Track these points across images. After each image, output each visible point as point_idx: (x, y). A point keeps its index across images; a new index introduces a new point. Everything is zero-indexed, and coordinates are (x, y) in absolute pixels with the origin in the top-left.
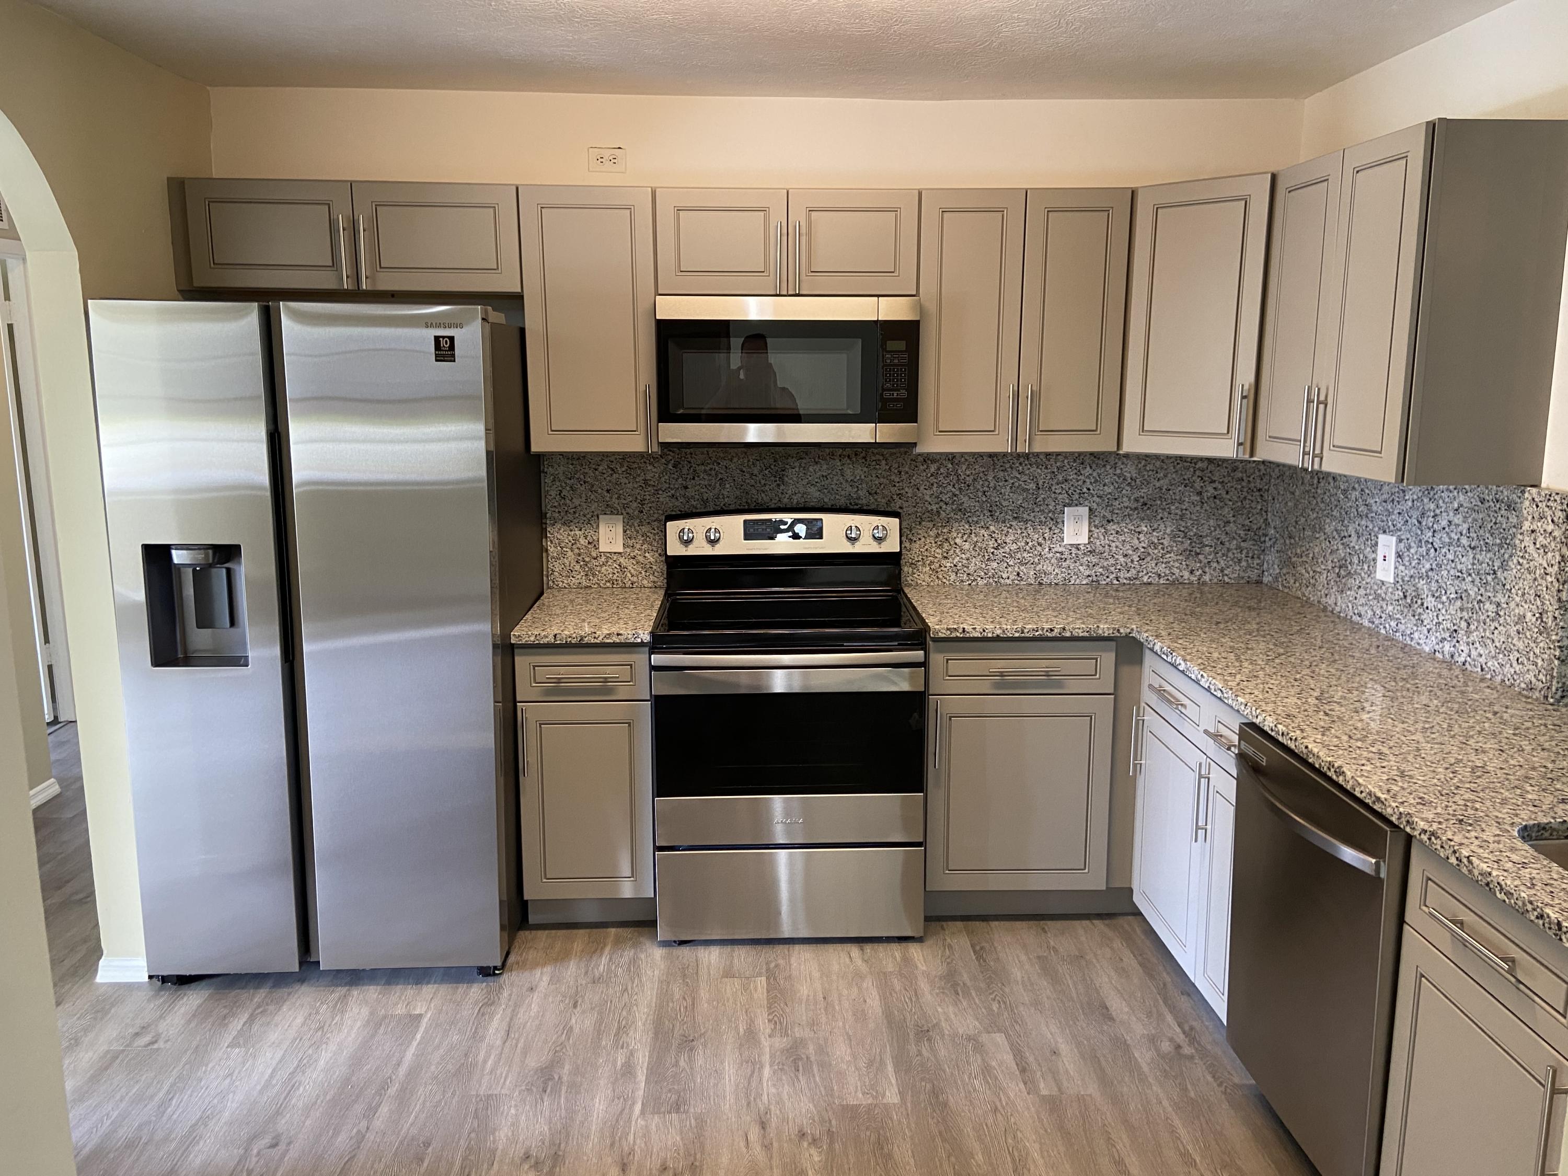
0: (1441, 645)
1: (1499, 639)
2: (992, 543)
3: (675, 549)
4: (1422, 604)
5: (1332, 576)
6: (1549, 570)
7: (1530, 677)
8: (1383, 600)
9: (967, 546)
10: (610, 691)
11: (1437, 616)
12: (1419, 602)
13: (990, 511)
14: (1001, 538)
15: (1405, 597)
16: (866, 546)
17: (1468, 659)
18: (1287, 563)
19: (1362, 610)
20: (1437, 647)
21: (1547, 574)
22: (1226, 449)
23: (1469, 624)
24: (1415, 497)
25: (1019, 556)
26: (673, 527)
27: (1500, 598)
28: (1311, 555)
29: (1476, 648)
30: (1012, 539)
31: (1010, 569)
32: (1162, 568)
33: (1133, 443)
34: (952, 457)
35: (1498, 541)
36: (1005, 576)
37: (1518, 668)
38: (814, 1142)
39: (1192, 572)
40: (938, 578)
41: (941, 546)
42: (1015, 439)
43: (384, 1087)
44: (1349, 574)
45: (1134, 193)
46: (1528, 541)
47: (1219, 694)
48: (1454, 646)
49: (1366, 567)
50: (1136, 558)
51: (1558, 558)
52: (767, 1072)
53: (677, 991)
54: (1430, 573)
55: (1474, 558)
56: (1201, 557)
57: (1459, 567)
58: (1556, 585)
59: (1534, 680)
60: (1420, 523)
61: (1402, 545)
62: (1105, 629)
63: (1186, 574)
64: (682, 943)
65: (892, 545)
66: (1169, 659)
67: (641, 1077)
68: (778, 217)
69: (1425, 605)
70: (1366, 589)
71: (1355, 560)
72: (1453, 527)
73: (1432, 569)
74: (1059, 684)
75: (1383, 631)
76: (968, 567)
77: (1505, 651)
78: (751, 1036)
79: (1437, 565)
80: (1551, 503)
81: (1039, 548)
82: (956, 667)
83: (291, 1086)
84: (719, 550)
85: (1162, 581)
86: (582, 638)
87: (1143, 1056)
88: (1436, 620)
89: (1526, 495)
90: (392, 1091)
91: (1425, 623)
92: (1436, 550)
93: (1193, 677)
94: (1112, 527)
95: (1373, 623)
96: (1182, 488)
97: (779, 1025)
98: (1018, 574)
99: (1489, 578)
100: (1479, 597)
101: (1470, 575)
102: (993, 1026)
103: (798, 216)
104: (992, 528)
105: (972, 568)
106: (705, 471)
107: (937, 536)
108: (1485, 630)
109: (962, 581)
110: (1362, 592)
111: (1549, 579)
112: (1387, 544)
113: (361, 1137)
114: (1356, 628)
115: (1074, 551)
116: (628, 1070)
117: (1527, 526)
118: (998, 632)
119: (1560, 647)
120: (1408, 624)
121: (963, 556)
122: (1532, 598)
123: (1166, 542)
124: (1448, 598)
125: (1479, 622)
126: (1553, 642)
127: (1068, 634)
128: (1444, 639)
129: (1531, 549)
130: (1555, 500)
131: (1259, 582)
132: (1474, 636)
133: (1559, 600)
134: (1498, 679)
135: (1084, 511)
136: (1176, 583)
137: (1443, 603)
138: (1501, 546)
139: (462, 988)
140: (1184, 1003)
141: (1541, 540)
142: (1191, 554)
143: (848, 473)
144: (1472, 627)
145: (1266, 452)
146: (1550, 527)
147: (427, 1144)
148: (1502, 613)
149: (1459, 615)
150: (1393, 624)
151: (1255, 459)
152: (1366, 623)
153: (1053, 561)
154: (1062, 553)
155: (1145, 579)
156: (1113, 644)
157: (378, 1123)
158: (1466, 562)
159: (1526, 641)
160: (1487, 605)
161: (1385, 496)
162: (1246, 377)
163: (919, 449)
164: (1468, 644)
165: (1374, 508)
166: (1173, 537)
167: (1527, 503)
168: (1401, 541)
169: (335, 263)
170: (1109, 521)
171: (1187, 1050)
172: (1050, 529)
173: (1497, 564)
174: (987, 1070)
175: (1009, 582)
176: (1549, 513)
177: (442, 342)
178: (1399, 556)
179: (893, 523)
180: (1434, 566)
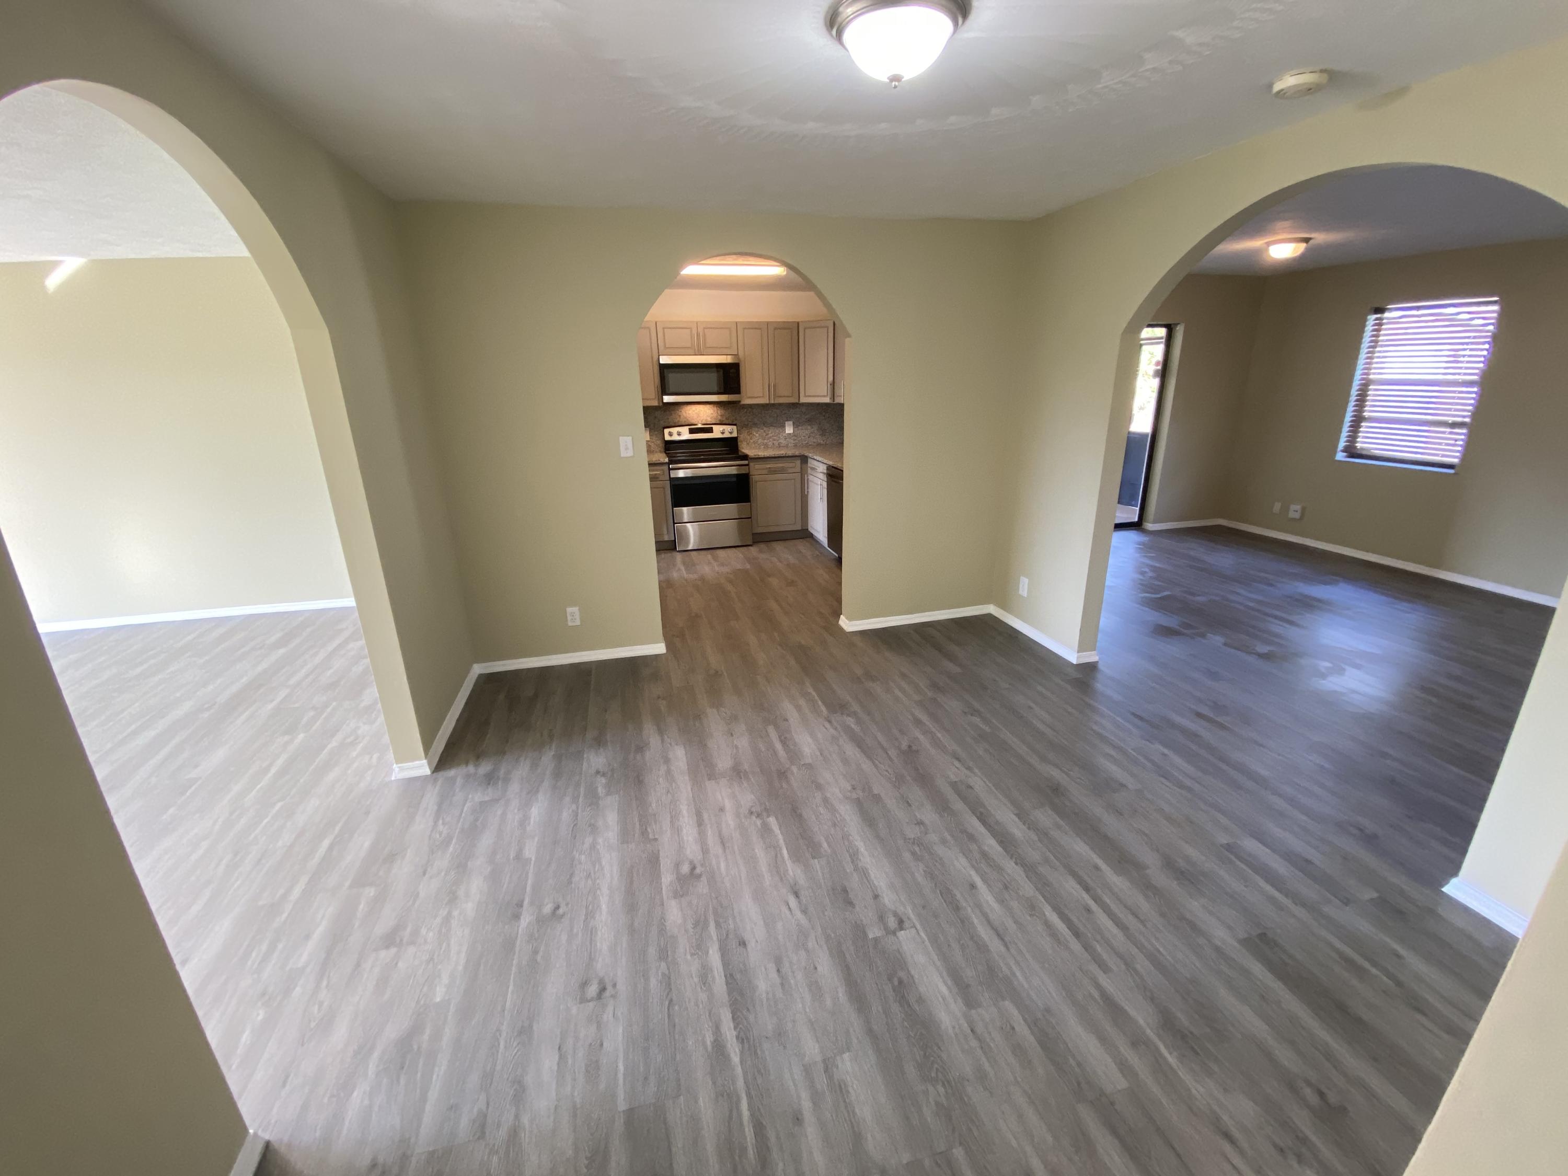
2: (765, 434)
3: (667, 438)
9: (757, 435)
10: (657, 478)
13: (764, 424)
14: (767, 432)
16: (727, 435)
22: (827, 400)
25: (773, 437)
26: (666, 431)
30: (771, 432)
31: (770, 442)
32: (815, 440)
33: (803, 400)
34: (751, 406)
41: (749, 436)
42: (769, 400)
45: (798, 323)
50: (807, 436)
62: (797, 453)
63: (822, 441)
65: (735, 435)
66: (814, 458)
68: (694, 332)
74: (785, 469)
78: (710, 563)
81: (779, 435)
82: (757, 466)
84: (681, 438)
85: (815, 444)
98: (773, 443)
102: (774, 557)
103: (700, 330)
104: (764, 429)
105: (759, 442)
107: (748, 432)
115: (789, 435)
118: (768, 455)
127: (787, 455)
135: (791, 423)
136: (819, 444)
142: (822, 435)
151: (835, 403)
153: (783, 439)
154: (785, 436)
156: (799, 458)
162: (831, 378)
163: (743, 403)
166: (817, 430)
170: (799, 426)
172: (782, 429)
175: (770, 446)
179: (735, 427)
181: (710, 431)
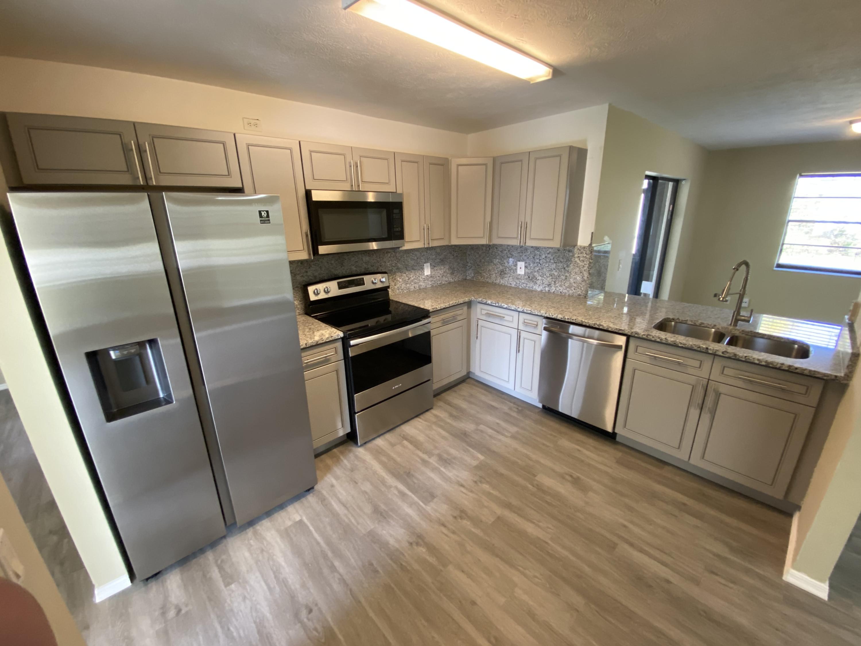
0: (544, 288)
1: (567, 285)
2: (407, 278)
3: (313, 298)
4: (536, 279)
5: (498, 275)
6: (585, 266)
7: (579, 293)
8: (520, 279)
10: (329, 360)
11: (543, 281)
12: (535, 278)
13: (406, 268)
14: (409, 276)
15: (529, 277)
17: (555, 291)
18: (477, 273)
19: (512, 283)
20: (543, 289)
21: (584, 267)
22: (484, 241)
23: (555, 282)
24: (531, 251)
25: (414, 281)
26: (309, 289)
27: (567, 274)
28: (488, 270)
29: (558, 288)
31: (412, 286)
32: (447, 279)
33: (454, 242)
35: (565, 260)
36: (411, 288)
37: (574, 291)
38: (481, 482)
39: (453, 279)
40: (394, 292)
41: (394, 282)
44: (505, 274)
45: (450, 160)
46: (577, 259)
47: (529, 312)
48: (550, 288)
49: (512, 271)
50: (441, 277)
51: (588, 262)
52: (442, 469)
53: (384, 459)
54: (539, 271)
55: (556, 265)
56: (454, 274)
57: (550, 268)
58: (588, 269)
59: (581, 293)
60: (534, 258)
61: (527, 264)
63: (452, 280)
64: (365, 443)
65: (385, 284)
66: (497, 305)
67: (410, 493)
68: (349, 159)
69: (537, 279)
70: (513, 277)
71: (507, 269)
72: (547, 258)
73: (539, 269)
74: (456, 319)
75: (520, 287)
76: (401, 287)
77: (570, 287)
78: (425, 462)
79: (542, 268)
80: (585, 249)
81: (419, 278)
85: (447, 283)
86: (317, 342)
88: (542, 282)
89: (576, 248)
90: (330, 554)
91: (538, 283)
92: (541, 264)
94: (436, 268)
95: (516, 285)
96: (449, 254)
97: (430, 454)
98: (414, 287)
99: (562, 270)
100: (559, 275)
101: (555, 270)
103: (356, 159)
104: (407, 273)
105: (403, 287)
106: (314, 264)
107: (392, 278)
108: (561, 283)
109: (400, 292)
110: (511, 278)
111: (585, 268)
112: (521, 265)
113: (343, 581)
114: (511, 288)
115: (427, 277)
116: (403, 494)
117: (576, 256)
118: (444, 306)
119: (589, 284)
120: (531, 285)
121: (400, 284)
122: (579, 273)
123: (447, 271)
124: (547, 276)
125: (559, 281)
126: (587, 283)
127: (459, 303)
128: (545, 287)
129: (578, 261)
130: (587, 249)
131: (466, 279)
132: (557, 285)
133: (589, 273)
134: (567, 294)
135: (429, 264)
136: (450, 283)
137: (545, 278)
138: (566, 261)
139: (303, 500)
141: (581, 259)
142: (452, 273)
143: (364, 259)
144: (556, 283)
145: (496, 241)
146: (585, 255)
147: (371, 564)
148: (568, 278)
149: (551, 280)
150: (525, 285)
152: (513, 286)
153: (423, 281)
154: (424, 278)
155: (443, 283)
156: (466, 304)
157: (341, 570)
158: (554, 266)
159: (577, 284)
160: (562, 277)
161: (519, 252)
162: (488, 219)
164: (555, 287)
165: (514, 255)
166: (449, 269)
167: (576, 250)
168: (526, 263)
169: (130, 168)
170: (435, 267)
172: (421, 271)
173: (565, 266)
174: (490, 436)
175: (412, 290)
176: (584, 252)
177: (263, 213)
178: (526, 267)
179: (384, 276)
180: (540, 269)
181: (361, 283)
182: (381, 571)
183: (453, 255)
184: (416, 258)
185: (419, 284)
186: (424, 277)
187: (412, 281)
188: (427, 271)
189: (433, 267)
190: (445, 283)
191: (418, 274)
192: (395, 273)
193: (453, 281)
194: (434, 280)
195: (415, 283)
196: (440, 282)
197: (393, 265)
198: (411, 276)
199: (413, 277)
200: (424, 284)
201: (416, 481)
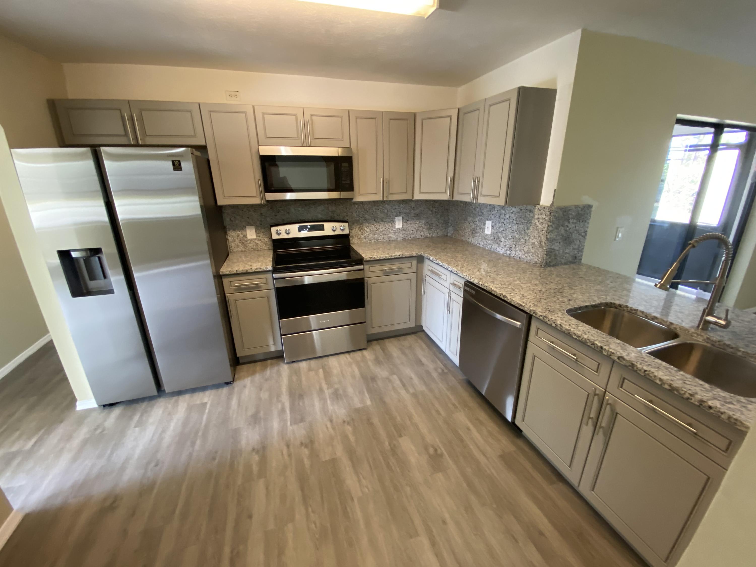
0: (506, 252)
1: (526, 249)
2: (375, 229)
3: (275, 236)
4: (500, 240)
5: (470, 233)
6: (544, 229)
7: (536, 260)
8: (487, 239)
9: (368, 230)
10: (260, 287)
11: (505, 244)
12: (499, 240)
13: (374, 219)
14: (378, 227)
15: (494, 238)
16: (338, 232)
17: (515, 255)
18: (456, 230)
19: (480, 243)
20: (505, 252)
21: (543, 230)
22: (446, 197)
23: (515, 246)
24: (498, 209)
25: (383, 232)
26: (273, 229)
27: (526, 238)
28: (463, 228)
29: (518, 252)
30: (381, 227)
31: (381, 237)
32: (422, 234)
33: (418, 196)
34: (362, 203)
35: (526, 221)
36: (379, 239)
37: (532, 257)
38: (349, 423)
39: (430, 234)
40: (360, 241)
41: (360, 231)
42: (383, 197)
43: (197, 432)
44: (476, 233)
45: (415, 115)
46: (536, 221)
47: (455, 272)
48: (511, 252)
49: (481, 230)
50: (415, 231)
51: (547, 225)
52: (329, 402)
53: (294, 378)
54: (503, 231)
55: (518, 227)
56: (432, 229)
57: (513, 229)
58: (546, 234)
59: (537, 261)
60: (499, 217)
61: (493, 224)
62: (414, 254)
63: (428, 235)
64: (293, 362)
65: (346, 232)
66: (436, 262)
67: (288, 412)
68: (300, 118)
69: (501, 240)
70: (481, 236)
71: (478, 228)
72: (511, 218)
73: (503, 230)
74: (402, 271)
75: (487, 248)
76: (368, 237)
77: (528, 252)
78: (321, 390)
79: (505, 229)
80: (545, 210)
81: (389, 230)
82: (372, 269)
83: (161, 439)
84: (290, 236)
85: (422, 237)
86: (247, 271)
87: (435, 375)
88: (504, 245)
89: (536, 208)
90: (200, 434)
91: (501, 245)
92: (505, 225)
93: (445, 267)
94: (409, 222)
95: (484, 246)
96: (427, 210)
97: (329, 384)
98: (383, 238)
99: (523, 232)
100: (519, 238)
101: (516, 231)
102: (392, 373)
103: (307, 118)
104: (375, 224)
105: (370, 237)
106: (282, 210)
107: (359, 228)
108: (521, 247)
109: (367, 241)
110: (480, 237)
111: (543, 232)
112: (489, 224)
113: (191, 455)
114: (479, 248)
115: (399, 230)
116: (283, 410)
117: (536, 217)
118: (384, 257)
119: (546, 251)
120: (495, 246)
121: (367, 233)
122: (537, 237)
123: (423, 226)
124: (509, 238)
125: (519, 245)
126: (544, 250)
127: (404, 256)
128: (507, 250)
129: (538, 224)
130: (546, 209)
131: (447, 236)
132: (517, 249)
133: (547, 238)
134: (525, 261)
135: (401, 218)
136: (426, 238)
137: (507, 240)
138: (527, 223)
139: (220, 390)
140: (441, 356)
141: (541, 221)
142: (429, 229)
143: (330, 208)
144: (517, 246)
145: (457, 197)
146: (544, 217)
147: (216, 452)
148: (527, 242)
149: (512, 243)
150: (490, 246)
151: (454, 200)
152: (481, 246)
153: (393, 233)
154: (395, 231)
155: (418, 237)
156: (416, 258)
157: (197, 447)
158: (515, 227)
159: (535, 250)
160: (522, 240)
161: (488, 210)
162: (451, 174)
163: (355, 200)
164: (515, 251)
165: (484, 213)
166: (425, 224)
167: (536, 210)
168: (493, 222)
169: (126, 134)
170: (408, 221)
171: (446, 371)
172: (392, 224)
173: (525, 228)
174: (394, 388)
175: (381, 240)
176: (544, 213)
177: (176, 163)
178: (492, 227)
179: (346, 225)
180: (504, 229)
181: (322, 228)
182: (217, 461)
183: (432, 211)
184: (386, 211)
185: (389, 235)
186: (394, 229)
187: (381, 232)
188: (399, 224)
189: (405, 221)
190: (420, 237)
191: (388, 226)
192: (362, 223)
193: (430, 236)
194: (407, 233)
195: (384, 234)
196: (414, 236)
197: (361, 216)
198: (380, 227)
199: (382, 228)
200: (394, 236)
201: (301, 404)
